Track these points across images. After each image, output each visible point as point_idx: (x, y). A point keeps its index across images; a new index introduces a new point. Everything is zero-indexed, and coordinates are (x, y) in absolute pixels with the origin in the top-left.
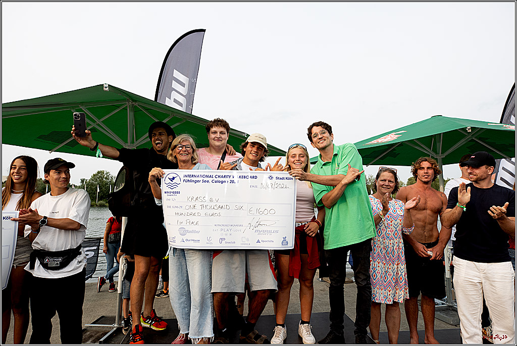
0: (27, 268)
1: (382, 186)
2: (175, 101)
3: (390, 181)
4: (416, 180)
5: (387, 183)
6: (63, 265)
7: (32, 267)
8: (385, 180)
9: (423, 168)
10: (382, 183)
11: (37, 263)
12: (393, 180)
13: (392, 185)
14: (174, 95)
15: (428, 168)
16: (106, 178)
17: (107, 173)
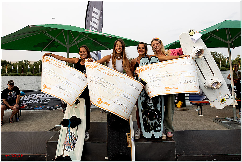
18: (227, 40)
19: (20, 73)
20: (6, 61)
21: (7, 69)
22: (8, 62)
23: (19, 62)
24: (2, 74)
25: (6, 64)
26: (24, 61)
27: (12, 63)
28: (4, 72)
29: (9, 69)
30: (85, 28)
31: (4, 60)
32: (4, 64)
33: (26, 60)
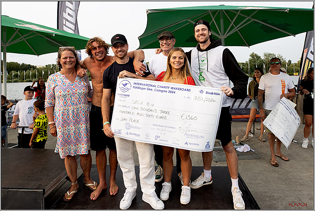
19: (46, 78)
20: (30, 65)
21: (31, 74)
22: (33, 66)
23: (46, 66)
26: (52, 65)
27: (37, 67)
28: (28, 78)
29: (33, 75)
31: (28, 64)
32: (28, 68)
33: (53, 64)
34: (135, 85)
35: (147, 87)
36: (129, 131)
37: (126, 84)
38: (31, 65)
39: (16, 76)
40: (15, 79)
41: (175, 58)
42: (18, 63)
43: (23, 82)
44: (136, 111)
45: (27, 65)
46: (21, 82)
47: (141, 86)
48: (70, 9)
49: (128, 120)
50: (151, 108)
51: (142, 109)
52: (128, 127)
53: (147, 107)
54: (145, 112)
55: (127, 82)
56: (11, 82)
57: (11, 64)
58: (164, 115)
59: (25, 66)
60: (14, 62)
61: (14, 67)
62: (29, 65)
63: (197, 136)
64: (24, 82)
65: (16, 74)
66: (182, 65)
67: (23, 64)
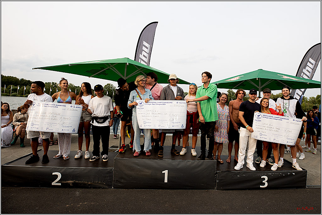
0: (91, 123)
1: (222, 100)
2: (144, 56)
3: (225, 98)
4: (237, 98)
5: (224, 99)
6: (104, 122)
7: (93, 122)
8: (224, 98)
9: (240, 94)
10: (222, 99)
11: (95, 121)
12: (226, 98)
13: (226, 100)
14: (144, 53)
15: (242, 94)
16: (111, 88)
17: (112, 85)
18: (259, 86)
24: (26, 95)
25: (30, 84)
28: (27, 93)
30: (135, 60)
32: (28, 84)
34: (263, 116)
35: (269, 117)
36: (261, 137)
37: (259, 116)
38: (31, 81)
39: (15, 90)
40: (14, 93)
41: (265, 102)
42: (17, 78)
43: (22, 96)
44: (264, 128)
45: (27, 80)
46: (21, 96)
47: (267, 117)
48: (146, 52)
49: (261, 132)
50: (271, 127)
51: (267, 127)
52: (261, 135)
53: (270, 126)
54: (269, 129)
55: (260, 115)
56: (9, 96)
57: (9, 78)
58: (277, 130)
59: (24, 82)
60: (13, 77)
61: (13, 82)
62: (29, 81)
63: (292, 139)
64: (24, 97)
65: (15, 88)
66: (267, 105)
67: (22, 79)
